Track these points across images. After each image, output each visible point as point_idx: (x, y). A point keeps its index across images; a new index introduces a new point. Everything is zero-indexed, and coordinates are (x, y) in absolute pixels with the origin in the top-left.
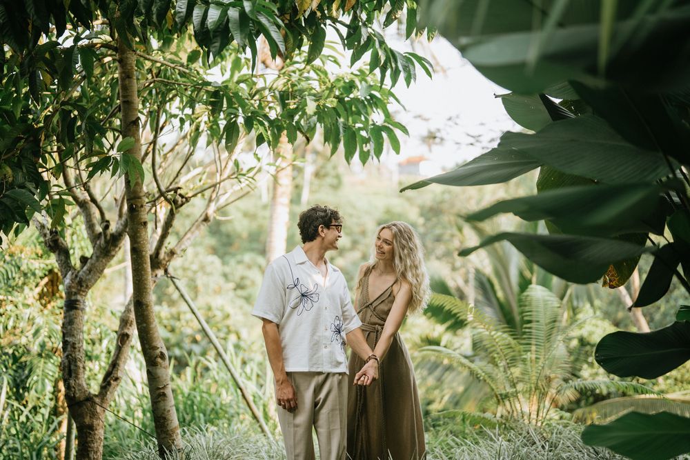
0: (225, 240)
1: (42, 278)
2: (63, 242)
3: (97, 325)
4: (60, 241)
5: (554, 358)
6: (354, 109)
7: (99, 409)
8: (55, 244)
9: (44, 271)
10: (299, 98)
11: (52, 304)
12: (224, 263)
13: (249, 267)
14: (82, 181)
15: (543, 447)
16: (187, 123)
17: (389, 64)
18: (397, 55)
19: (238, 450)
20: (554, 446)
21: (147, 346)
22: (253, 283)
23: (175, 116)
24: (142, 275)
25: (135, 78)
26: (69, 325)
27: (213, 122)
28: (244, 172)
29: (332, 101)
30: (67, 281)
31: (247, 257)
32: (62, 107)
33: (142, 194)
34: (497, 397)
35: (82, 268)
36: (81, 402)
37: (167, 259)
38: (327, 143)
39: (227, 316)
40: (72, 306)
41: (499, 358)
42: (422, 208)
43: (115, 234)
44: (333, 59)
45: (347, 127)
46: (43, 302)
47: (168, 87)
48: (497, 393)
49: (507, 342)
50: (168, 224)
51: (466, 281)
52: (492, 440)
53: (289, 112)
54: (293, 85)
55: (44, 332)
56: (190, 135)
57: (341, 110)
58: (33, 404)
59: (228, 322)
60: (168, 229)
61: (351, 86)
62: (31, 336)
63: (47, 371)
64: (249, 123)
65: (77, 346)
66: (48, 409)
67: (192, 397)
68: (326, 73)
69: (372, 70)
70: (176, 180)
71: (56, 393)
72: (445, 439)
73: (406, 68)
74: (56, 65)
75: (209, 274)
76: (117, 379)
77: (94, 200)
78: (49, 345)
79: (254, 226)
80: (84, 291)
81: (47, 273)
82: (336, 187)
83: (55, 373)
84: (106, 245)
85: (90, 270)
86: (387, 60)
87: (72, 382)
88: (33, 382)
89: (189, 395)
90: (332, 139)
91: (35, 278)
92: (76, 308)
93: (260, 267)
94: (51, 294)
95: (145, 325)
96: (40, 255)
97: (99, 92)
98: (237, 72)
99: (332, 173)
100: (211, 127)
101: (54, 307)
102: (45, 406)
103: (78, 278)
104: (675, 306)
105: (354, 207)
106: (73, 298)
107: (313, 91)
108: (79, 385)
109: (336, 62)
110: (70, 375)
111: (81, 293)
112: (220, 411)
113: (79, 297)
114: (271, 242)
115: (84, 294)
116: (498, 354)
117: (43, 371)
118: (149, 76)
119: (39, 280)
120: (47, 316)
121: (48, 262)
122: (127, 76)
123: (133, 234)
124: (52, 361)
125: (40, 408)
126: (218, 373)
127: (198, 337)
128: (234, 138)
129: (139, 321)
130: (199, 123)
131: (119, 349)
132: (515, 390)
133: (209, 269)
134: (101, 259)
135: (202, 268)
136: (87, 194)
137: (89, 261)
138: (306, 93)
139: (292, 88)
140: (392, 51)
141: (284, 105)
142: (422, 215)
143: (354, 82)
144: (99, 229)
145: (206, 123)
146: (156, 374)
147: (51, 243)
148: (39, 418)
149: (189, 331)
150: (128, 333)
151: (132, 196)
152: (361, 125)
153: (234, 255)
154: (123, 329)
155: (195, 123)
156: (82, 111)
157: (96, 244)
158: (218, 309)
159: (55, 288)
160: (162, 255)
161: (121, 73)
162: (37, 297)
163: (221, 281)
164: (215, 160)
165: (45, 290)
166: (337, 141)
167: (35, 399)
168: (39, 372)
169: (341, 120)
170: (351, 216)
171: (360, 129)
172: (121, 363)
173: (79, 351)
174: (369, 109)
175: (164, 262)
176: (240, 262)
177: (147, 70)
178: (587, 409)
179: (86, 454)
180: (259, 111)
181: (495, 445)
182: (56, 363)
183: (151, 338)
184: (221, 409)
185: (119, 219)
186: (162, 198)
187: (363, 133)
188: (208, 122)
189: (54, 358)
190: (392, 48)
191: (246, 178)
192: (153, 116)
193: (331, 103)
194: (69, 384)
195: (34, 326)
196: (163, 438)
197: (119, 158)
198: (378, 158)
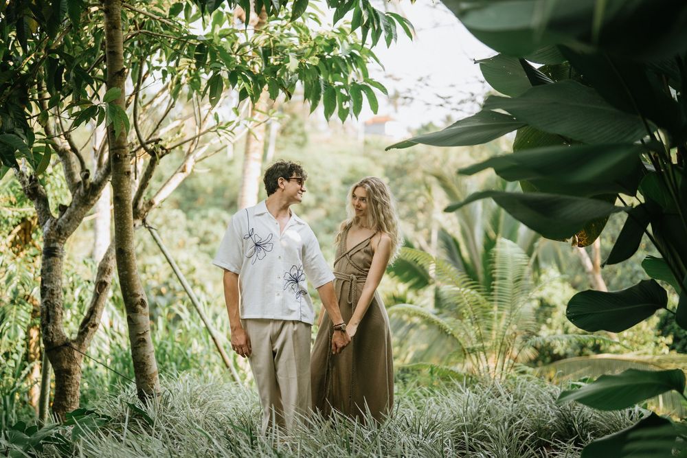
0: (189, 194)
1: (15, 226)
2: (44, 191)
3: (70, 274)
4: (39, 189)
5: (520, 314)
6: (333, 66)
7: (76, 354)
8: (34, 192)
9: (17, 219)
10: (281, 55)
11: (25, 252)
12: (188, 218)
13: (213, 222)
14: (63, 130)
15: (508, 399)
16: (169, 76)
17: (371, 24)
18: (379, 14)
19: (214, 396)
20: (518, 398)
21: (128, 293)
22: (217, 238)
23: (158, 68)
24: (124, 223)
25: (121, 29)
26: (48, 271)
27: (193, 75)
28: (223, 126)
29: (314, 59)
30: (46, 228)
31: (212, 212)
32: (50, 55)
33: (126, 144)
34: (464, 351)
35: (61, 216)
36: (59, 347)
37: (145, 209)
38: (307, 99)
39: (193, 270)
40: (50, 253)
41: (468, 313)
42: (386, 167)
43: (95, 183)
44: (313, 17)
45: (328, 84)
46: (16, 250)
47: (153, 39)
48: (465, 347)
49: (474, 299)
50: (148, 175)
51: (429, 242)
52: (459, 391)
53: (272, 69)
54: (275, 41)
55: (16, 280)
56: (171, 88)
57: (322, 68)
58: (6, 350)
59: (195, 276)
60: (147, 180)
61: (332, 44)
62: (4, 283)
63: (19, 317)
64: (233, 78)
65: (55, 292)
66: (21, 355)
67: (163, 346)
68: (307, 31)
69: (354, 28)
70: (156, 133)
71: (28, 340)
72: (414, 390)
73: (388, 28)
74: (43, 12)
75: (173, 228)
76: (94, 326)
77: (74, 149)
78: (22, 292)
79: (219, 181)
80: (62, 239)
81: (20, 221)
82: (301, 145)
83: (28, 319)
84: (86, 194)
85: (69, 219)
86: (370, 20)
87: (50, 327)
88: (5, 328)
89: (161, 344)
90: (312, 96)
91: (8, 226)
92: (55, 256)
93: (224, 223)
94: (24, 242)
95: (126, 272)
96: (14, 203)
97: (81, 42)
98: (217, 26)
99: (299, 130)
100: (192, 80)
101: (26, 255)
102: (17, 352)
103: (57, 226)
104: (631, 271)
105: (319, 165)
106: (52, 245)
107: (295, 48)
108: (57, 330)
109: (316, 19)
110: (48, 319)
111: (60, 240)
112: (191, 360)
113: (58, 245)
114: (242, 196)
115: (62, 242)
116: (466, 309)
117: (15, 317)
118: (132, 27)
119: (12, 228)
120: (20, 263)
121: (21, 210)
122: (113, 26)
123: (117, 183)
124: (24, 308)
125: (12, 354)
126: (190, 323)
127: (164, 290)
128: (218, 92)
129: (121, 269)
130: (181, 75)
131: (97, 297)
132: (481, 344)
133: (173, 223)
134: (80, 208)
135: (167, 221)
136: (67, 144)
137: (68, 209)
138: (287, 49)
139: (274, 44)
140: (374, 11)
141: (266, 60)
142: (386, 175)
143: (335, 40)
144: (78, 177)
145: (186, 76)
146: (136, 320)
147: (30, 191)
148: (11, 363)
149: (154, 284)
150: (107, 281)
151: (116, 146)
152: (341, 84)
153: (198, 210)
154: (101, 277)
155: (176, 76)
156: (70, 60)
157: (75, 192)
158: (183, 262)
159: (28, 236)
160: (141, 206)
161: (107, 24)
162: (10, 245)
163: (186, 235)
164: (194, 113)
165: (18, 238)
166: (317, 99)
167: (7, 345)
168: (11, 318)
169: (322, 77)
170: (316, 174)
171: (340, 87)
172: (99, 310)
173: (58, 297)
174: (349, 67)
175: (142, 212)
176: (204, 217)
177: (130, 20)
178: (545, 368)
179: (63, 397)
180: (242, 66)
181: (462, 396)
182: (29, 310)
183: (132, 285)
184: (192, 358)
185: (98, 170)
186: (142, 149)
187: (343, 91)
188: (189, 75)
189: (27, 305)
190: (375, 8)
191: (224, 131)
192: (135, 67)
193: (313, 61)
194: (47, 329)
195: (7, 273)
196: (142, 383)
197: (104, 108)
198: (356, 116)
